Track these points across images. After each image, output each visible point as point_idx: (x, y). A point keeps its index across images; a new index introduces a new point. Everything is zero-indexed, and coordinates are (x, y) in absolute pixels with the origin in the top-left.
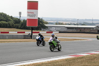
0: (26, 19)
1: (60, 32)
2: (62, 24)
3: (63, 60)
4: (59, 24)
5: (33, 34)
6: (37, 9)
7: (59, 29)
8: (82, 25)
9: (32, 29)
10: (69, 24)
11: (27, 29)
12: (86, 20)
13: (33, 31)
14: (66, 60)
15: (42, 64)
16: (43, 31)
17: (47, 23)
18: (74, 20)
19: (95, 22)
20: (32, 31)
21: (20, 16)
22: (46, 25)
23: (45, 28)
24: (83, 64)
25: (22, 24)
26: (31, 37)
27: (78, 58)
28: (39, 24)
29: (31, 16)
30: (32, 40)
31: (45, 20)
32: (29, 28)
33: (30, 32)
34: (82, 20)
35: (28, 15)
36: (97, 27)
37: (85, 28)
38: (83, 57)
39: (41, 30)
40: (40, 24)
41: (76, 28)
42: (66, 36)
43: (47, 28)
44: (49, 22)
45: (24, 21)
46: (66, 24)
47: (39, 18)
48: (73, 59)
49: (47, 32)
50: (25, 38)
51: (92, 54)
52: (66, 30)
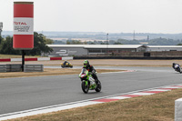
0: (12, 35)
1: (75, 58)
2: (78, 43)
3: (81, 108)
4: (74, 43)
5: (26, 63)
6: (32, 16)
7: (73, 52)
8: (116, 44)
9: (24, 53)
10: (92, 44)
11: (15, 53)
12: (122, 34)
13: (26, 57)
14: (87, 108)
15: (43, 116)
16: (44, 56)
17: (51, 42)
18: (100, 36)
19: (138, 38)
20: (23, 57)
21: (1, 31)
22: (49, 46)
23: (48, 50)
24: (117, 116)
25: (5, 45)
26: (22, 68)
27: (108, 105)
28: (36, 44)
29: (21, 30)
30: (23, 73)
31: (47, 36)
32: (18, 51)
33: (21, 59)
34: (116, 35)
35: (16, 28)
36: (143, 46)
37: (120, 50)
38: (117, 103)
39: (40, 54)
40: (38, 44)
41: (104, 50)
43: (52, 50)
44: (54, 39)
45: (8, 38)
46: (86, 43)
47: (35, 33)
48: (100, 107)
49: (52, 59)
51: (134, 97)
52: (85, 53)
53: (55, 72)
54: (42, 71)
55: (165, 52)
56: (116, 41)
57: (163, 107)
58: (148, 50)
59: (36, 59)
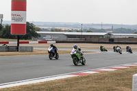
0: (10, 24)
1: (57, 42)
2: (60, 31)
3: (61, 80)
4: (56, 30)
5: (20, 45)
6: (25, 10)
7: (56, 38)
8: (88, 32)
9: (19, 38)
10: (70, 31)
11: (12, 37)
12: (93, 24)
13: (20, 41)
14: (66, 80)
15: (33, 85)
16: (34, 40)
17: (39, 30)
18: (76, 25)
19: (105, 28)
20: (18, 41)
21: (2, 20)
22: (38, 32)
23: (37, 36)
24: (88, 86)
25: (5, 32)
26: (17, 49)
27: (82, 78)
28: (28, 31)
30: (18, 53)
31: (36, 25)
32: (14, 36)
33: (16, 42)
34: (88, 25)
36: (109, 34)
37: (91, 36)
38: (89, 76)
39: (31, 39)
41: (79, 36)
42: (66, 48)
43: (40, 36)
44: (42, 28)
45: (7, 26)
46: (65, 31)
47: (28, 23)
48: (76, 79)
49: (39, 42)
50: (8, 51)
51: (101, 72)
52: (65, 39)
53: (42, 52)
54: (32, 51)
55: (125, 39)
56: (88, 30)
57: (123, 80)
58: (112, 37)
59: (28, 43)
